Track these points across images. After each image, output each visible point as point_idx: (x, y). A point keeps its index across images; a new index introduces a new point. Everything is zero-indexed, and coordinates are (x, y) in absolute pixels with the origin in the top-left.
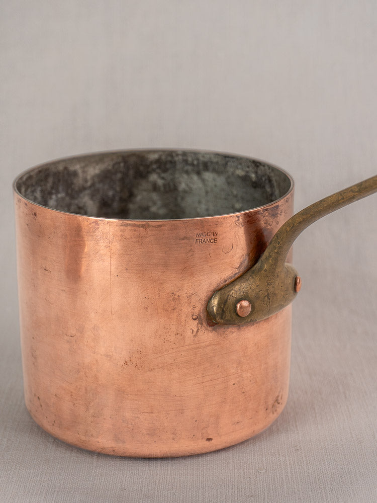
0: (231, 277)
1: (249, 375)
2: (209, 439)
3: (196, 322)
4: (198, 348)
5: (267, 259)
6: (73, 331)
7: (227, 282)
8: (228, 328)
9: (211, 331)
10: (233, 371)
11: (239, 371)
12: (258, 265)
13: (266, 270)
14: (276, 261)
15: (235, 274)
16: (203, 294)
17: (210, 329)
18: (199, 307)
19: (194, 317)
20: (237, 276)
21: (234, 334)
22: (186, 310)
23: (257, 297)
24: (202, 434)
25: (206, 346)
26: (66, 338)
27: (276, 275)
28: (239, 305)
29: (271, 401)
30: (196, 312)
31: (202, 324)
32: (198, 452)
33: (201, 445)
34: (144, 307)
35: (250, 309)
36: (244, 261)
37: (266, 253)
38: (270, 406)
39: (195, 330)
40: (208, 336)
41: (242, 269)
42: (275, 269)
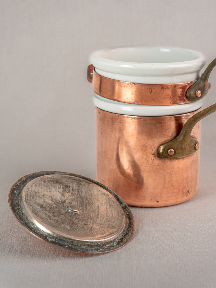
0: (167, 140)
1: (175, 179)
2: (158, 202)
3: (153, 156)
4: (154, 166)
5: (182, 134)
6: (109, 156)
7: (166, 142)
8: (166, 160)
9: (159, 160)
10: (168, 176)
11: (170, 177)
12: (178, 137)
13: (181, 139)
14: (185, 136)
15: (169, 139)
16: (156, 146)
17: (159, 159)
18: (154, 151)
19: (153, 154)
20: (170, 140)
21: (169, 162)
22: (150, 151)
23: (177, 148)
24: (155, 199)
25: (157, 166)
26: (108, 159)
27: (185, 141)
28: (169, 151)
29: (185, 191)
30: (153, 152)
31: (155, 157)
32: (153, 206)
33: (154, 204)
34: (134, 149)
35: (174, 153)
36: (173, 135)
37: (181, 132)
38: (185, 193)
39: (153, 159)
40: (157, 162)
41: (172, 138)
42: (185, 139)
